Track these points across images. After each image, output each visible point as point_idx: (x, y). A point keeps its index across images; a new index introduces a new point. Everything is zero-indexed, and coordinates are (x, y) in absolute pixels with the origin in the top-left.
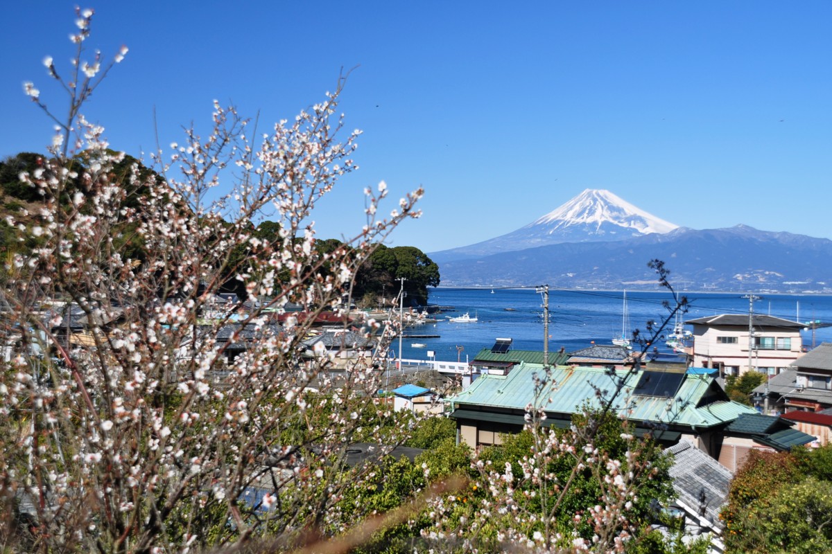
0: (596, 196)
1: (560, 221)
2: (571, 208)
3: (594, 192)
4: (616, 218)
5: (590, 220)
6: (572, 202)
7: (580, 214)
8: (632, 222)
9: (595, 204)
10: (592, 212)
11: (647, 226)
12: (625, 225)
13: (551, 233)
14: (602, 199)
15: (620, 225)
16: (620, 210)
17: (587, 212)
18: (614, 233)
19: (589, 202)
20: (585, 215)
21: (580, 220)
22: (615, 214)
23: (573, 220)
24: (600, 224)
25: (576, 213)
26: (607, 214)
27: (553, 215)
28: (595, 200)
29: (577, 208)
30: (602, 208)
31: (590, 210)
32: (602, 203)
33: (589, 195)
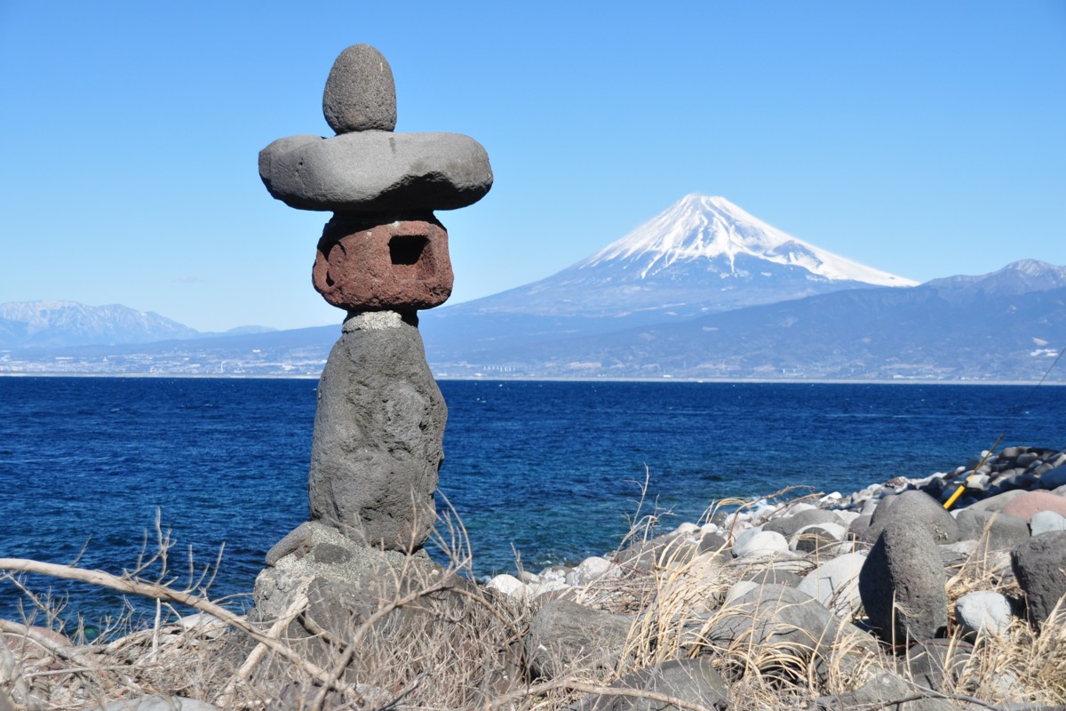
0: (708, 208)
1: (654, 253)
2: (668, 229)
3: (703, 200)
4: (756, 248)
5: (711, 251)
6: (665, 219)
7: (688, 242)
8: (791, 255)
9: (711, 221)
10: (709, 237)
11: (821, 263)
12: (780, 260)
13: (643, 275)
14: (721, 213)
15: (771, 259)
16: (756, 234)
17: (701, 236)
18: (768, 275)
19: (698, 219)
20: (699, 241)
21: (694, 251)
22: (750, 240)
23: (678, 251)
24: (732, 259)
25: (681, 240)
26: (738, 239)
27: (635, 242)
28: (710, 216)
29: (679, 230)
30: (727, 229)
31: (706, 233)
32: (723, 220)
33: (696, 205)
